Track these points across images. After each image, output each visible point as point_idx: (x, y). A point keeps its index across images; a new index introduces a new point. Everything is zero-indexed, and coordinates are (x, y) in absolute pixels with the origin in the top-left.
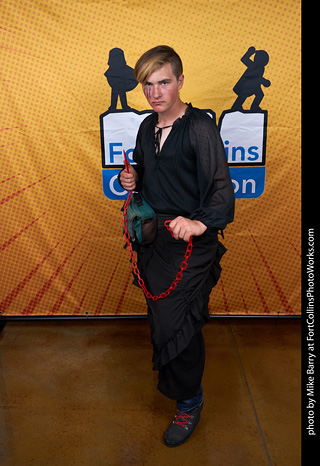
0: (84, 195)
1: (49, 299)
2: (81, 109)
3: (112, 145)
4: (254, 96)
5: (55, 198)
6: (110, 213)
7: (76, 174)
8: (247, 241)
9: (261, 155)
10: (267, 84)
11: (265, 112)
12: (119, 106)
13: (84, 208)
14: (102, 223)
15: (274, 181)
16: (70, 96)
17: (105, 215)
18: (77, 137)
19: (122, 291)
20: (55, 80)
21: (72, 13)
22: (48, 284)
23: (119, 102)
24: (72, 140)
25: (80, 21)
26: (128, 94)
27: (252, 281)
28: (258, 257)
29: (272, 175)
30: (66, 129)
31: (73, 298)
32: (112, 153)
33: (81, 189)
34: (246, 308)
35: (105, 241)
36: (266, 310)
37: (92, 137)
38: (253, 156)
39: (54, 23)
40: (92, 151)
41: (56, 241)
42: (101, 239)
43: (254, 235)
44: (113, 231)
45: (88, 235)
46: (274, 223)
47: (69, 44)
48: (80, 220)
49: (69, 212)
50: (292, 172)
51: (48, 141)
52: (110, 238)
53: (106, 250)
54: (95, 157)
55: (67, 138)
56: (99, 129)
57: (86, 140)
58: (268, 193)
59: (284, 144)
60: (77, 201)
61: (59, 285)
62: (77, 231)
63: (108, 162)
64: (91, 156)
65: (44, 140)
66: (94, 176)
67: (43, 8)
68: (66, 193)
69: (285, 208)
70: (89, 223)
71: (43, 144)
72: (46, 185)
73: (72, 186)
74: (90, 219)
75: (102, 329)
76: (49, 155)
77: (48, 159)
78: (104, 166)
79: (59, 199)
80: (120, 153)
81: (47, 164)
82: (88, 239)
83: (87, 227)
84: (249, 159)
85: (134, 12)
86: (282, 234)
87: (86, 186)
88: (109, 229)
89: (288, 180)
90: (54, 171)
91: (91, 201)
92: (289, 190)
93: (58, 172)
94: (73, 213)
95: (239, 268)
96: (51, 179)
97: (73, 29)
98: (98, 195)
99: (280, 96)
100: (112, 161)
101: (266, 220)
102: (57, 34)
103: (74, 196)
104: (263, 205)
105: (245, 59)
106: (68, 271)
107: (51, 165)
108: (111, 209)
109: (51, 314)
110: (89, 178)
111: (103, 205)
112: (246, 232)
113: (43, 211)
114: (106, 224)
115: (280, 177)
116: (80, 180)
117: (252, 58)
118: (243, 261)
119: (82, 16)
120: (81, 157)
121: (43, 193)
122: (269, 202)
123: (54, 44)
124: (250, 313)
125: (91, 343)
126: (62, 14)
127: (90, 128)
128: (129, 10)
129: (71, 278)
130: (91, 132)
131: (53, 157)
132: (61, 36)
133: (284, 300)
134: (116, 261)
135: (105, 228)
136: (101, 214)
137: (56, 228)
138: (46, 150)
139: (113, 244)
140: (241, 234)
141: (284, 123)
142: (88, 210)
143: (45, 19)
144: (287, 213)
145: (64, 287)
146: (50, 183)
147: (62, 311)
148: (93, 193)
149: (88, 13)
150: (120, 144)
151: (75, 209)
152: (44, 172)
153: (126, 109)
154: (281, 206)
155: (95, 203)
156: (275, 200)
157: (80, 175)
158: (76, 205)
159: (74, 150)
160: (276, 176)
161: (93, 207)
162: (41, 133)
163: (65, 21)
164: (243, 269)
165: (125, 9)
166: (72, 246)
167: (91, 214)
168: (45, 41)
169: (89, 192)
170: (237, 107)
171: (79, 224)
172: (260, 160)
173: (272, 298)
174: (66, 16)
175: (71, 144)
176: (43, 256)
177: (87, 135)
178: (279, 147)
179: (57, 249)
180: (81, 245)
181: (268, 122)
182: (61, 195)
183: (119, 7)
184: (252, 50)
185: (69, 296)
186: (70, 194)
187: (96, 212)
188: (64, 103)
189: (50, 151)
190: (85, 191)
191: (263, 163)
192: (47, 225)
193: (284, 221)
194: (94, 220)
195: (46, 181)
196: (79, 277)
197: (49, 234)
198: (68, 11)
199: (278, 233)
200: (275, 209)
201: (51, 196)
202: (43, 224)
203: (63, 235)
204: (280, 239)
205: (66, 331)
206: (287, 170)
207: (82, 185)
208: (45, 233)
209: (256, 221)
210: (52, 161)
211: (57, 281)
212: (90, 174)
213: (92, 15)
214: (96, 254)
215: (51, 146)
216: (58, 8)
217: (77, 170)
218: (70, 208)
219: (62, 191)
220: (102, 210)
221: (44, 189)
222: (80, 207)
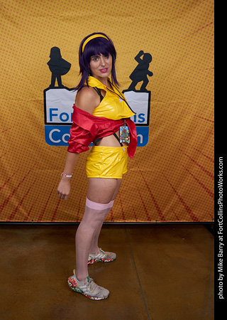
0: (32, 142)
1: (8, 211)
2: (31, 86)
3: (51, 110)
4: (142, 82)
5: (13, 143)
6: (49, 154)
7: (27, 128)
8: (137, 174)
9: (146, 119)
10: (151, 74)
11: (149, 92)
12: (56, 85)
13: (32, 150)
14: (44, 160)
15: (154, 136)
16: (24, 76)
17: (46, 155)
18: (29, 104)
19: (56, 206)
20: (14, 66)
21: (27, 22)
22: (7, 201)
23: (56, 82)
24: (25, 105)
25: (32, 28)
26: (62, 77)
27: (140, 200)
28: (144, 185)
29: (153, 132)
30: (21, 98)
31: (23, 210)
32: (51, 115)
33: (30, 138)
34: (136, 218)
35: (45, 172)
36: (149, 219)
37: (38, 104)
38: (141, 120)
39: (15, 28)
40: (38, 114)
41: (13, 172)
42: (43, 171)
43: (142, 170)
44: (51, 166)
45: (35, 168)
46: (154, 163)
47: (24, 43)
48: (29, 158)
49: (22, 153)
50: (166, 131)
51: (9, 106)
52: (49, 171)
53: (46, 178)
54: (40, 117)
55: (22, 104)
56: (43, 99)
57: (34, 106)
58: (151, 144)
59: (161, 113)
60: (28, 146)
61: (14, 201)
62: (27, 166)
63: (48, 121)
64: (37, 116)
65: (6, 104)
66: (39, 129)
67: (7, 18)
68: (20, 140)
69: (161, 153)
70: (35, 160)
71: (6, 108)
72: (7, 135)
73: (25, 136)
74: (36, 157)
75: (43, 231)
76: (10, 115)
77: (9, 118)
78: (46, 123)
79: (16, 144)
80: (57, 115)
81: (8, 121)
82: (34, 171)
83: (34, 163)
84: (139, 121)
85: (67, 24)
86: (159, 170)
87: (34, 136)
88: (48, 165)
89: (163, 136)
90: (12, 125)
91: (37, 146)
92: (163, 142)
93: (16, 126)
94: (25, 154)
95: (132, 192)
96: (11, 131)
97: (27, 33)
98: (41, 142)
99: (158, 82)
100: (51, 120)
101: (149, 161)
102: (16, 36)
103: (26, 142)
104: (147, 151)
105: (137, 58)
106: (21, 192)
107: (11, 121)
108: (50, 151)
109: (8, 220)
110: (36, 131)
111: (45, 149)
112: (137, 168)
113: (5, 152)
114: (46, 161)
115: (158, 134)
116: (29, 132)
117: (141, 58)
118: (134, 187)
119: (33, 25)
120: (31, 117)
121: (5, 140)
122: (151, 149)
123: (14, 42)
124: (138, 221)
125: (35, 239)
126: (20, 23)
127: (37, 98)
128: (64, 23)
129: (22, 197)
130: (37, 101)
131: (12, 116)
132: (19, 37)
133: (160, 213)
134: (52, 186)
135: (45, 164)
136: (43, 154)
137: (13, 163)
138: (8, 111)
139: (51, 174)
140: (133, 169)
141: (161, 99)
142: (35, 151)
143: (9, 26)
144: (162, 157)
145: (17, 203)
146: (10, 133)
147: (16, 219)
148: (38, 141)
149: (37, 23)
150: (57, 110)
151: (26, 151)
152: (6, 126)
153: (61, 86)
154: (159, 152)
155: (39, 147)
156: (155, 148)
157: (30, 129)
158: (27, 148)
159: (26, 112)
160: (156, 133)
161: (38, 150)
162: (5, 100)
163: (22, 27)
164: (134, 193)
165: (61, 22)
166: (24, 176)
167: (37, 155)
168: (8, 40)
169: (36, 140)
170: (132, 88)
171: (29, 161)
172: (145, 122)
173: (153, 211)
174: (23, 24)
175: (24, 108)
176: (4, 182)
177: (35, 103)
178: (157, 115)
179: (14, 178)
180: (30, 175)
181: (151, 98)
182: (17, 142)
183: (58, 21)
184: (141, 53)
185: (21, 209)
186: (23, 141)
187: (40, 153)
188: (20, 81)
189: (10, 112)
190: (33, 139)
191: (148, 124)
192: (7, 161)
193: (160, 162)
194: (38, 158)
195: (7, 132)
196: (28, 196)
197: (8, 167)
198: (24, 21)
199: (157, 170)
200: (155, 154)
201: (10, 142)
202: (5, 160)
203: (17, 168)
204: (158, 173)
205: (19, 232)
206: (163, 129)
207: (31, 135)
208: (6, 166)
209: (143, 161)
210: (11, 119)
211: (13, 198)
212: (37, 128)
213: (40, 24)
214: (39, 181)
215: (11, 109)
216: (17, 19)
217: (28, 125)
218: (23, 150)
219: (17, 139)
220: (44, 152)
221: (6, 138)
222: (29, 149)
